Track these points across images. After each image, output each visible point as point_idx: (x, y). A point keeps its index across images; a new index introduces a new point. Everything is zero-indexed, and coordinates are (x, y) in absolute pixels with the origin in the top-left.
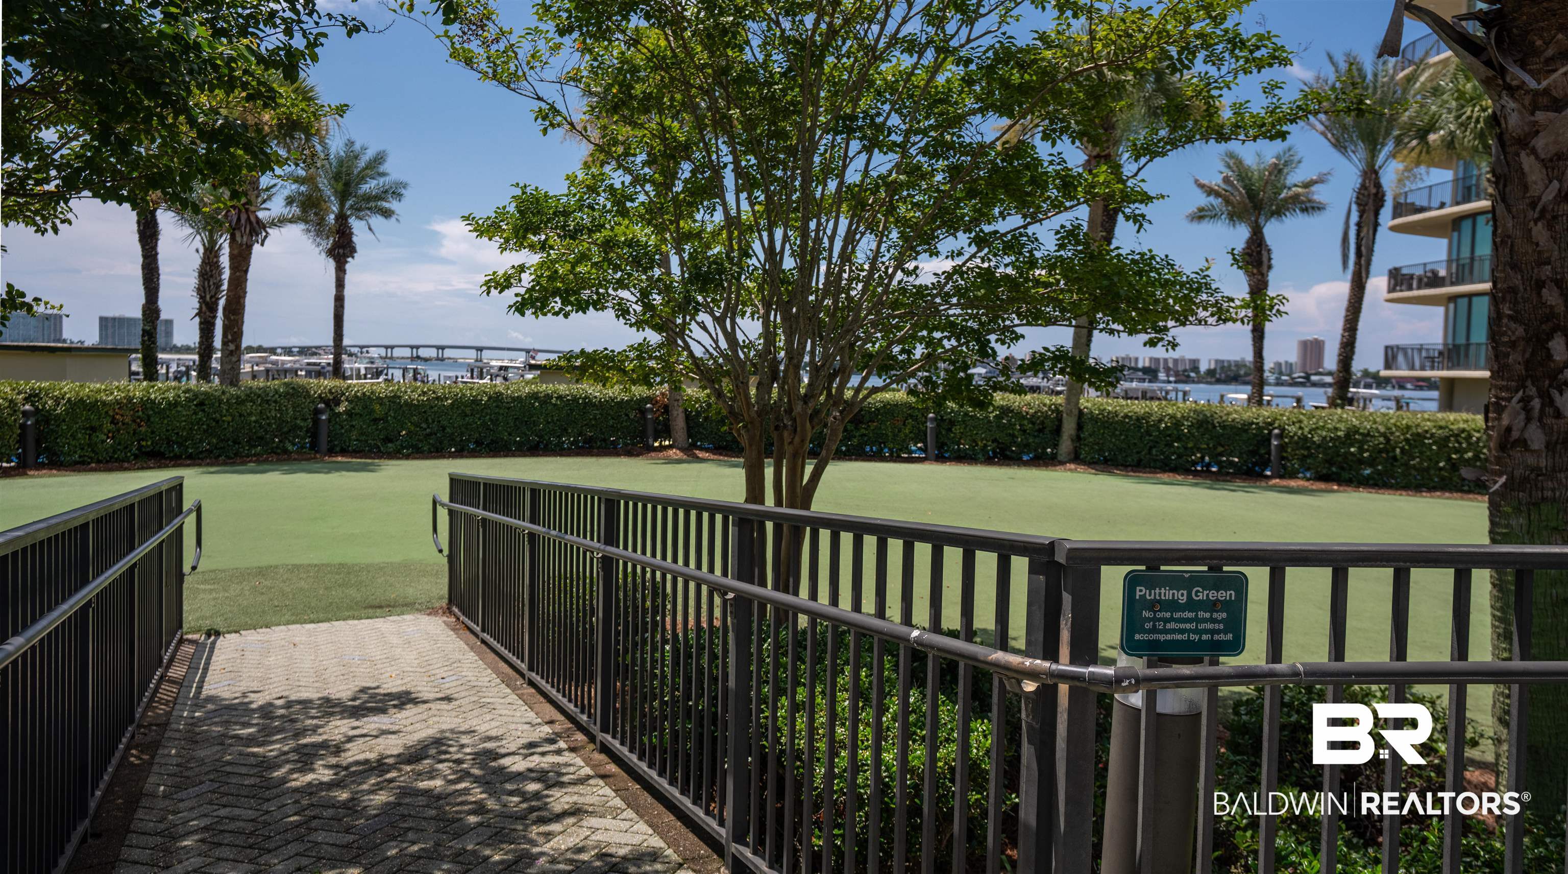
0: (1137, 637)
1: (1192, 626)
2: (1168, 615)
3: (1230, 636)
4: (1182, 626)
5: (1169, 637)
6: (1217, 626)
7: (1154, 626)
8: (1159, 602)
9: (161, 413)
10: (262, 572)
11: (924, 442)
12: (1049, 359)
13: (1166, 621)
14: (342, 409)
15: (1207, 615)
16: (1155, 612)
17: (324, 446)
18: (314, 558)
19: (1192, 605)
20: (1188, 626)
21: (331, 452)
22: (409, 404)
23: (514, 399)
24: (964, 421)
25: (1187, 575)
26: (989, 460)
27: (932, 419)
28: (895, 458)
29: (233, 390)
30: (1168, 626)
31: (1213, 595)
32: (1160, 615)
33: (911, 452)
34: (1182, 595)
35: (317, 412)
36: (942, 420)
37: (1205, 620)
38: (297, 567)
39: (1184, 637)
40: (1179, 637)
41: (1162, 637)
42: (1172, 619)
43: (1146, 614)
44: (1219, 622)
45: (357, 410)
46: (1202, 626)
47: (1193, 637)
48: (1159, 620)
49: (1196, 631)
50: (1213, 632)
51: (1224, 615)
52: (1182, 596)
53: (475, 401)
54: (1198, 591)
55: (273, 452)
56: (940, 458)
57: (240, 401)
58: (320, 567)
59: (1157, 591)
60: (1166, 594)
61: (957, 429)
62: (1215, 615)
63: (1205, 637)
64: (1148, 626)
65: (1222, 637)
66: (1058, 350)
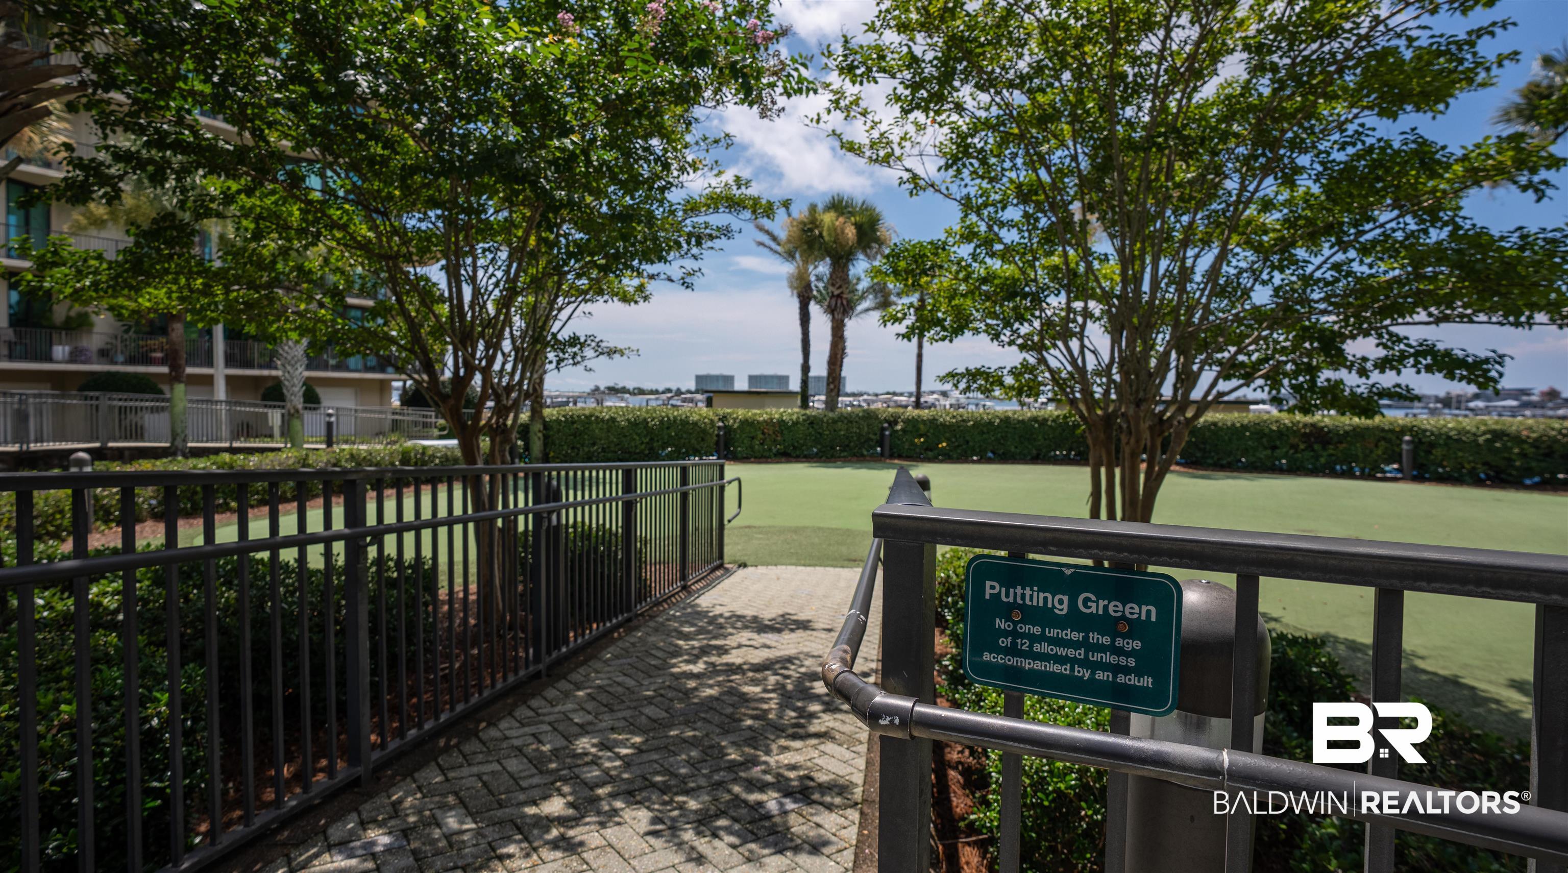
0: (987, 657)
1: (1080, 654)
2: (1037, 630)
3: (1147, 682)
4: (1061, 651)
5: (1038, 665)
6: (1123, 661)
7: (1014, 643)
8: (1023, 608)
9: (789, 428)
10: (796, 530)
11: (1400, 462)
12: (1411, 355)
13: (1033, 639)
14: (899, 427)
15: (1106, 640)
16: (1015, 623)
17: (887, 452)
18: (835, 524)
19: (1075, 619)
20: (1071, 653)
21: (892, 456)
22: (943, 425)
23: (1019, 422)
24: (1446, 444)
25: (1068, 572)
26: (1478, 483)
27: (1408, 442)
28: (1369, 476)
29: (831, 415)
30: (1037, 648)
31: (1114, 608)
32: (1025, 628)
33: (1384, 472)
34: (1061, 602)
35: (883, 429)
36: (1420, 441)
37: (1101, 648)
38: (820, 529)
39: (1065, 669)
40: (1056, 668)
41: (1028, 664)
42: (1042, 638)
43: (1001, 624)
44: (1128, 654)
45: (909, 428)
46: (1096, 657)
47: (1079, 672)
48: (1023, 636)
49: (1085, 663)
50: (1117, 669)
51: (1137, 645)
52: (1060, 604)
53: (991, 423)
54: (1087, 600)
55: (854, 455)
56: (1419, 478)
57: (835, 421)
58: (833, 530)
59: (1019, 590)
60: (1035, 597)
61: (1438, 452)
62: (1119, 642)
63: (1100, 675)
64: (1004, 642)
65: (1133, 680)
66: (1421, 345)
